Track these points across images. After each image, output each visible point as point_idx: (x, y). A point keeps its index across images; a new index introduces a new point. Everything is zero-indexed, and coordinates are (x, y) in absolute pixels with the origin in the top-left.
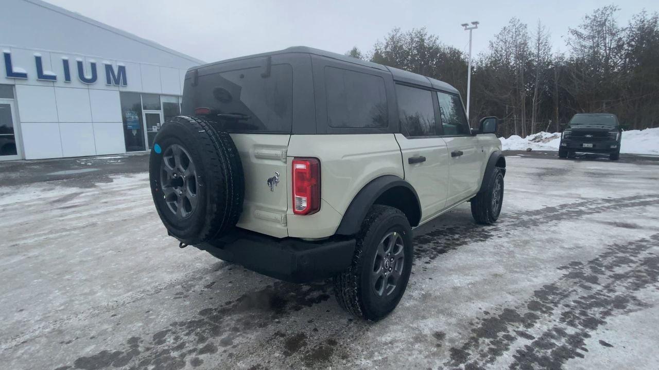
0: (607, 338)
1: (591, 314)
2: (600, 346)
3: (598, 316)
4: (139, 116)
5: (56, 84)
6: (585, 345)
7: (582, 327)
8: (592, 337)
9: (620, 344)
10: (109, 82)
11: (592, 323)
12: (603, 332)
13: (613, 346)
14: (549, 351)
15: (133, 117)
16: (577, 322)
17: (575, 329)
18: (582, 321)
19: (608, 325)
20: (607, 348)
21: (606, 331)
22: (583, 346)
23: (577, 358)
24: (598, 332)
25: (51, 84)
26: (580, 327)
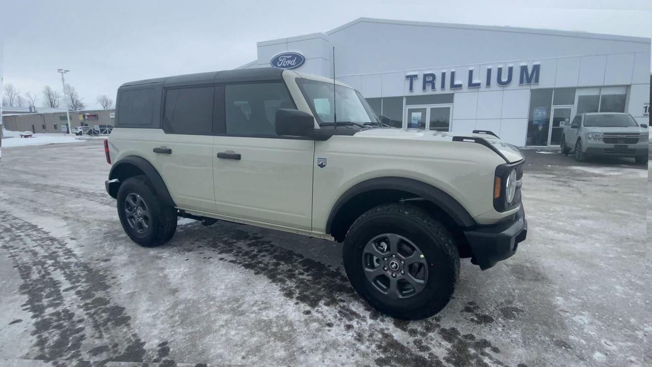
0: (18, 326)
1: (53, 332)
2: (19, 318)
3: (45, 334)
4: (547, 112)
5: (480, 90)
6: (30, 311)
7: (45, 318)
8: (30, 319)
9: (6, 329)
10: (521, 82)
11: (42, 326)
12: (26, 327)
13: (9, 324)
14: (45, 294)
15: (540, 113)
16: (55, 318)
17: (48, 313)
18: (52, 321)
19: (28, 334)
20: (11, 321)
21: (26, 329)
22: (29, 310)
23: (25, 303)
24: (30, 324)
25: (476, 90)
26: (47, 317)
